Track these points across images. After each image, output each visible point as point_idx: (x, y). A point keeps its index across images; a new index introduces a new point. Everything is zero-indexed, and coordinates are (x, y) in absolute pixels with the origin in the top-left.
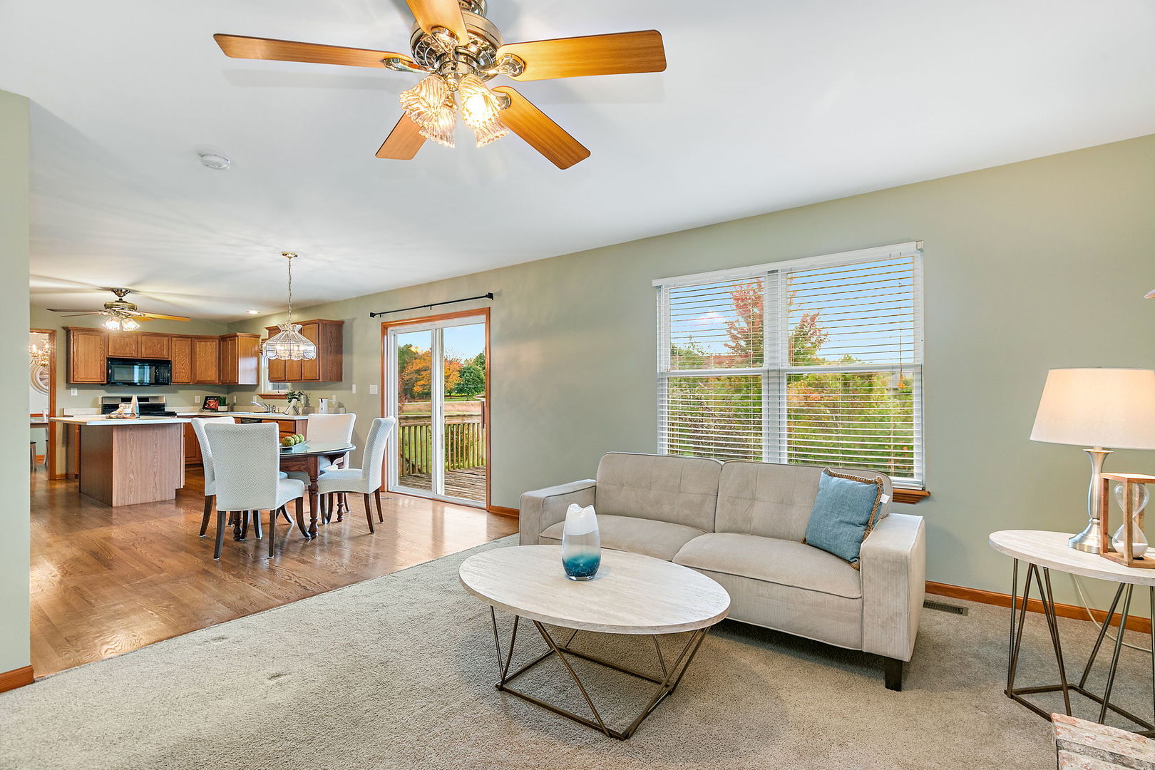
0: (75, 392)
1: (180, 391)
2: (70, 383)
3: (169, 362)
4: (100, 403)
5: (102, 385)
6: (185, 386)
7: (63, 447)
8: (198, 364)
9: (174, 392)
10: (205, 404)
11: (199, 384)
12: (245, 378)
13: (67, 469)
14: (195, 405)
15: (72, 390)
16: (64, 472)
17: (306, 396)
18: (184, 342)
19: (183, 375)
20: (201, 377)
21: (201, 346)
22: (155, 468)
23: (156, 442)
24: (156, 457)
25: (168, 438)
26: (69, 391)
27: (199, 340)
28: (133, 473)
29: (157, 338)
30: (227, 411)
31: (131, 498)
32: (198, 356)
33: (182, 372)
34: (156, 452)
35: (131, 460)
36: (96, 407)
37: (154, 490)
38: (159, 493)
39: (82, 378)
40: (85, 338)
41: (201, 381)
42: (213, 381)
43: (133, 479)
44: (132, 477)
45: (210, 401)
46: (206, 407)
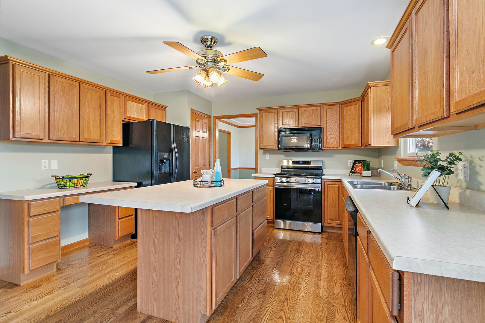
0: (267, 156)
3: (322, 129)
4: (281, 165)
6: (335, 150)
8: (344, 129)
10: (353, 168)
11: (347, 148)
12: (379, 139)
14: (347, 168)
15: (266, 155)
17: (471, 163)
18: (334, 110)
19: (333, 140)
20: (347, 142)
21: (347, 110)
22: (178, 272)
23: (179, 231)
24: (179, 255)
25: (192, 229)
26: (265, 155)
27: (345, 105)
28: (155, 271)
29: (312, 109)
30: (370, 177)
31: (154, 307)
32: (344, 121)
33: (332, 138)
34: (179, 247)
35: (154, 252)
36: (279, 168)
37: (177, 305)
38: (182, 312)
39: (264, 146)
40: (266, 115)
41: (348, 145)
42: (358, 144)
43: (156, 280)
44: (155, 278)
45: (357, 166)
46: (353, 170)
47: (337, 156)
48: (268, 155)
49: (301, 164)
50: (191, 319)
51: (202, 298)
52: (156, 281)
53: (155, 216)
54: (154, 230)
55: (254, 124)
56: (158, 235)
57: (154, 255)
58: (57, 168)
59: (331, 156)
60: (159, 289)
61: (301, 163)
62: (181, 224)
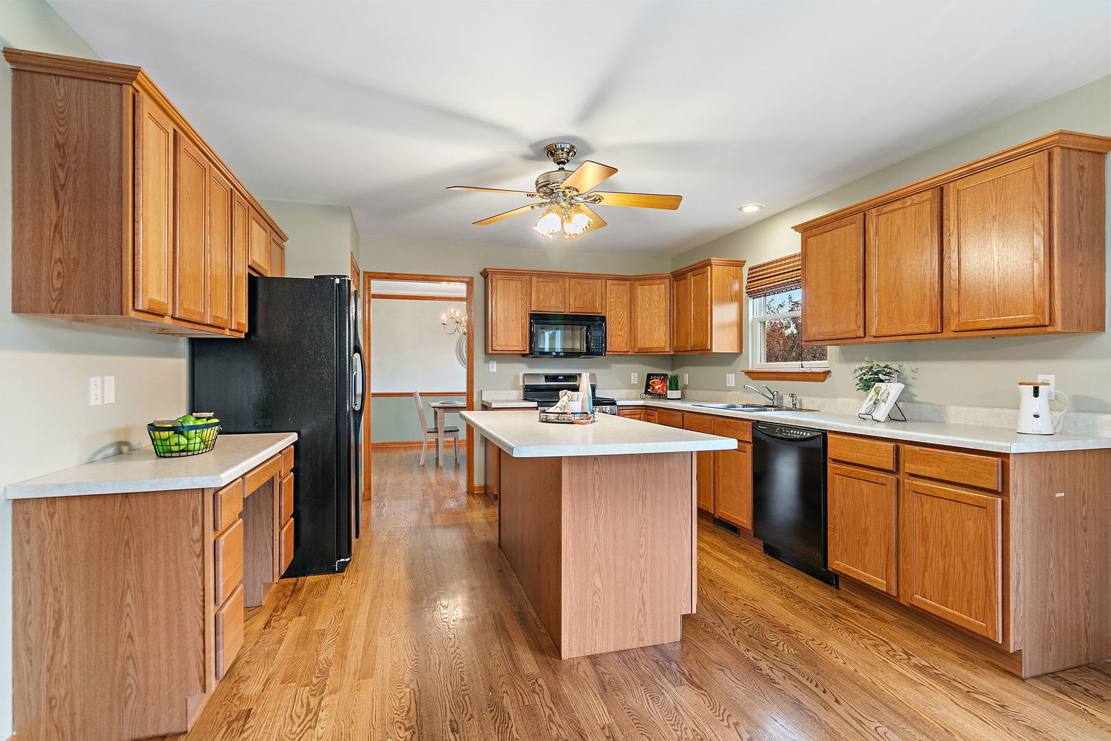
0: (493, 367)
1: (613, 365)
2: (492, 354)
3: (603, 319)
4: (521, 383)
5: (524, 355)
6: (621, 356)
7: (481, 446)
8: (639, 321)
9: (606, 366)
10: (648, 386)
11: (643, 355)
12: (722, 342)
13: (486, 480)
14: (631, 387)
15: (491, 364)
16: (482, 483)
18: (621, 288)
19: (620, 339)
20: (643, 343)
21: (642, 292)
22: (642, 560)
23: (644, 494)
24: (644, 531)
25: (666, 485)
26: (487, 364)
27: (642, 283)
28: (599, 571)
29: (588, 282)
30: (680, 399)
31: (597, 637)
32: (639, 309)
33: (619, 335)
34: (645, 519)
35: (595, 539)
36: (517, 390)
37: (640, 618)
38: (649, 625)
39: (501, 346)
40: (504, 285)
41: (645, 348)
42: (664, 348)
43: (600, 587)
44: (599, 584)
45: (653, 383)
46: (649, 390)
47: (614, 366)
48: (495, 365)
49: (561, 381)
50: (666, 629)
51: (685, 588)
52: (600, 590)
53: (598, 473)
54: (597, 499)
55: (464, 295)
56: (604, 506)
57: (595, 545)
58: (113, 402)
59: (607, 367)
60: (606, 601)
61: (561, 379)
62: (648, 480)
